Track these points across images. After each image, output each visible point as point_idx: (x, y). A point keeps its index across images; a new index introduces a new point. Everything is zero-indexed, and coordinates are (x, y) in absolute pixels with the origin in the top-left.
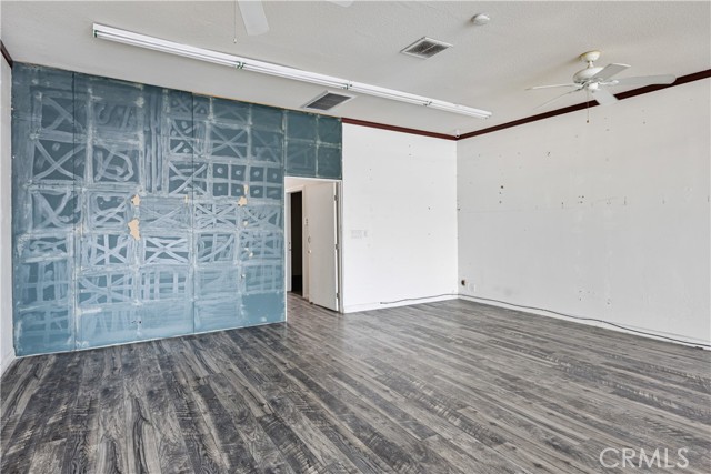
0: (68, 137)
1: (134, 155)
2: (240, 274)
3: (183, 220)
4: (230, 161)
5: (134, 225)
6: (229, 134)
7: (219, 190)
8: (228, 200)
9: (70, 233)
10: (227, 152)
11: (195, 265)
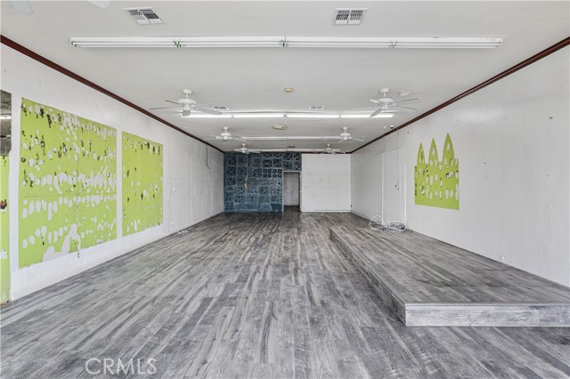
0: (233, 166)
1: (246, 168)
2: (270, 198)
3: (256, 184)
4: (268, 168)
5: (246, 185)
6: (267, 161)
7: (265, 176)
8: (267, 178)
9: (234, 186)
10: (267, 166)
11: (259, 195)
